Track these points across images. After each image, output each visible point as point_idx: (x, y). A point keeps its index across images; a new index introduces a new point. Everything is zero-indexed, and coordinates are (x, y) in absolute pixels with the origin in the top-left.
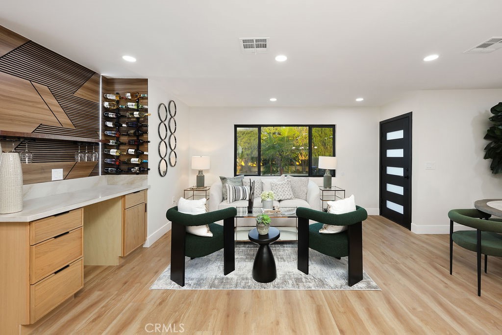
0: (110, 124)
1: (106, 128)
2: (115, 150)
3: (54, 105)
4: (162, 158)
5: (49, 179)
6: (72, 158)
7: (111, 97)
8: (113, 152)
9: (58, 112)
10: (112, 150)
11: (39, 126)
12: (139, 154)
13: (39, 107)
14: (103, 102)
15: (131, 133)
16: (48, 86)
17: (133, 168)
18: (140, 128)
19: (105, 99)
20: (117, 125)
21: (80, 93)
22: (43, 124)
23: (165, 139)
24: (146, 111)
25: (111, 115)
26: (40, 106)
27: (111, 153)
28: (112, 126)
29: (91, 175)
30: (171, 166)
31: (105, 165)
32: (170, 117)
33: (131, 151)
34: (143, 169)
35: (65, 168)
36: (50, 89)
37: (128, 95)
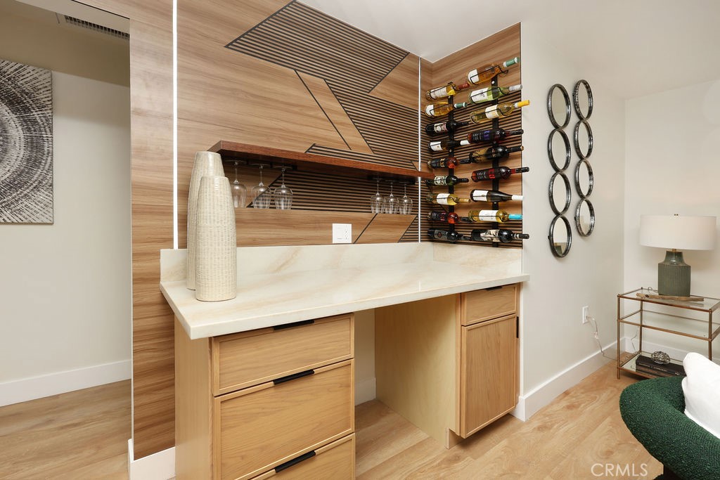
2: (447, 195)
3: (336, 112)
4: (558, 214)
9: (342, 124)
10: (440, 195)
11: (311, 148)
13: (311, 116)
14: (424, 106)
15: (480, 156)
16: (325, 79)
17: (485, 231)
22: (317, 144)
23: (564, 169)
26: (312, 113)
27: (439, 201)
28: (440, 149)
30: (581, 234)
32: (578, 120)
35: (355, 224)
36: (328, 84)
37: (473, 76)
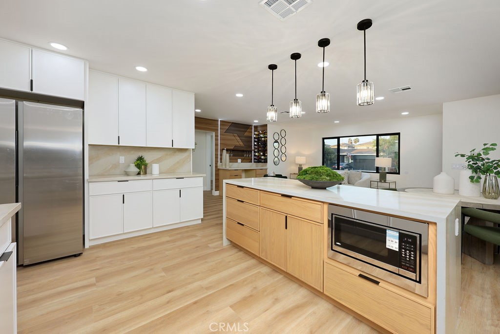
0: (256, 143)
1: (254, 145)
5: (237, 162)
6: (243, 156)
7: (256, 133)
8: (257, 154)
12: (264, 155)
18: (265, 144)
19: (255, 134)
20: (258, 143)
21: (246, 134)
24: (267, 137)
25: (256, 140)
29: (250, 162)
31: (255, 159)
33: (262, 154)
34: (266, 161)
